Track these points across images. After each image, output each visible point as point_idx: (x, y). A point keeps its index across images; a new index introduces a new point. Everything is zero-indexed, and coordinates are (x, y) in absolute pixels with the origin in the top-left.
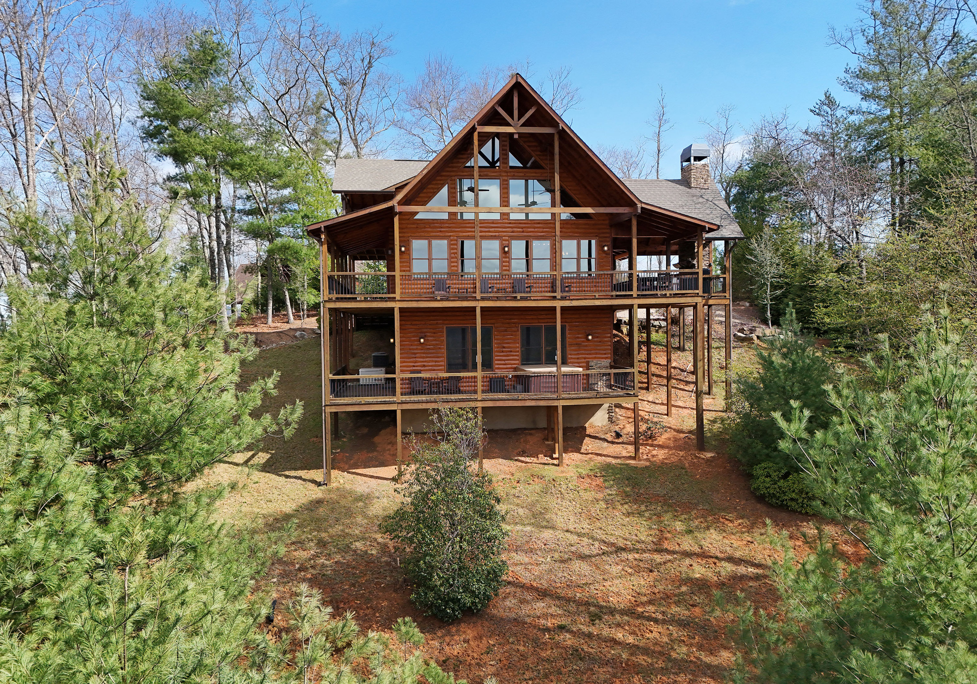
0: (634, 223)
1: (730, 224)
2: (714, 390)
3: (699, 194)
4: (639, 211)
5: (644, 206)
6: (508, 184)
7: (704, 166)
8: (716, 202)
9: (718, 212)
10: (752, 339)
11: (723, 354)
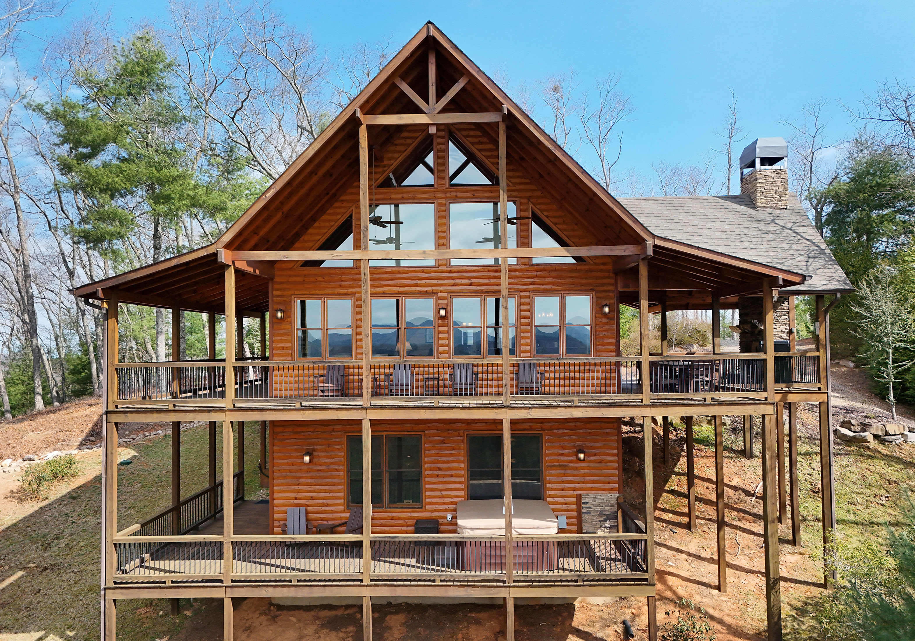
0: (644, 272)
1: (824, 267)
2: (804, 536)
3: (768, 217)
4: (650, 252)
5: (658, 242)
6: (447, 211)
7: (779, 172)
8: (800, 230)
9: (801, 247)
10: (866, 441)
11: (817, 465)
